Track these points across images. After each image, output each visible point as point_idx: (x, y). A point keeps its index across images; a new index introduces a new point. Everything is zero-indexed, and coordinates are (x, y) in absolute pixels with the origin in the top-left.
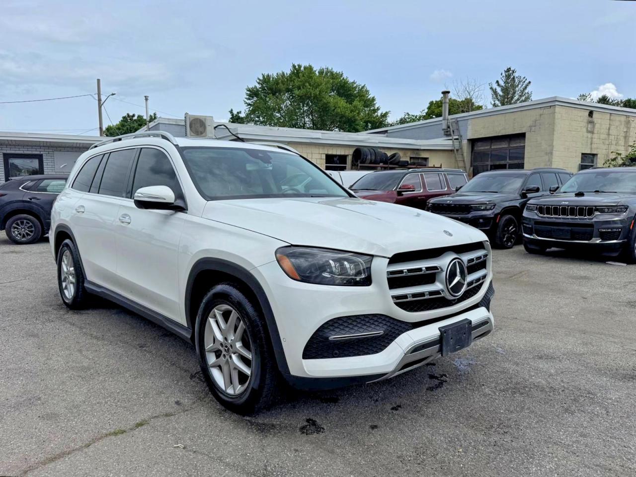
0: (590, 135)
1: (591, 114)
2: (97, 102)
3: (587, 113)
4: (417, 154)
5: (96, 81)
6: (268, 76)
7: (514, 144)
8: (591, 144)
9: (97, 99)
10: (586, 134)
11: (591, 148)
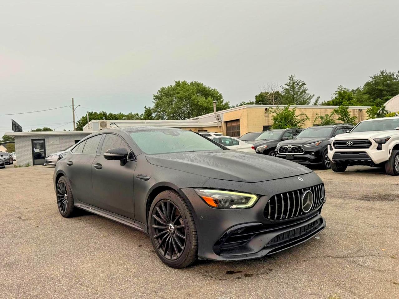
0: (267, 118)
1: (266, 109)
2: (72, 109)
3: (264, 109)
4: (201, 129)
5: (72, 100)
6: (163, 87)
7: (235, 124)
8: (268, 121)
9: (72, 107)
10: (265, 118)
11: (268, 124)
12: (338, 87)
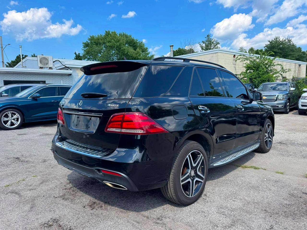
3: (233, 56)
8: (235, 70)
10: (232, 65)
12: (240, 48)
